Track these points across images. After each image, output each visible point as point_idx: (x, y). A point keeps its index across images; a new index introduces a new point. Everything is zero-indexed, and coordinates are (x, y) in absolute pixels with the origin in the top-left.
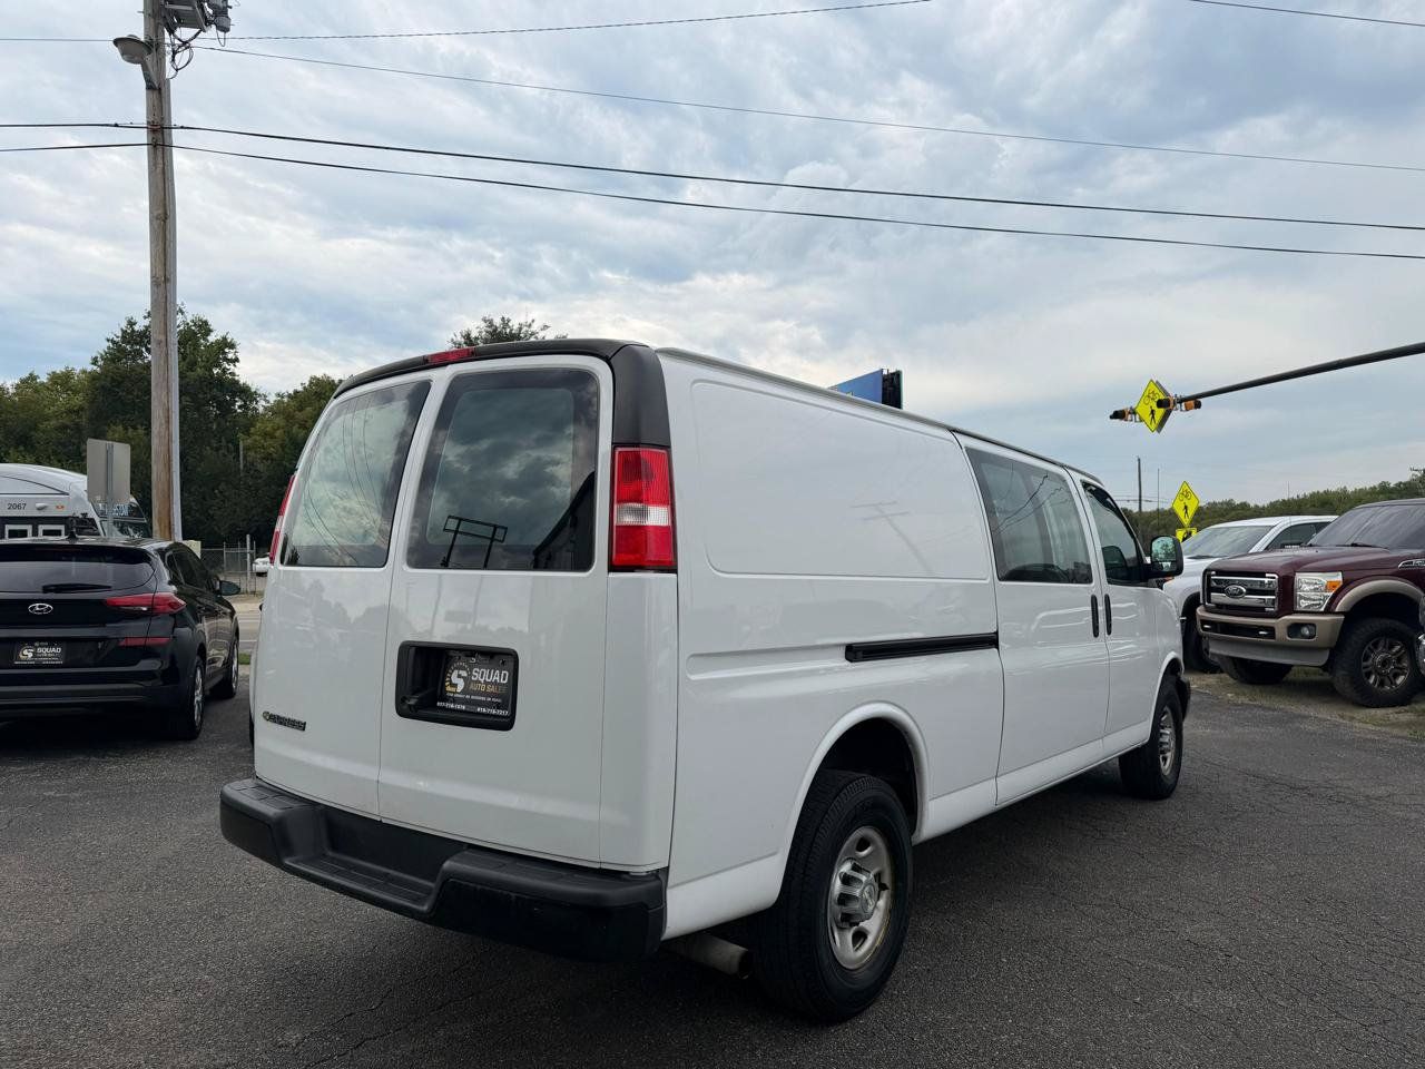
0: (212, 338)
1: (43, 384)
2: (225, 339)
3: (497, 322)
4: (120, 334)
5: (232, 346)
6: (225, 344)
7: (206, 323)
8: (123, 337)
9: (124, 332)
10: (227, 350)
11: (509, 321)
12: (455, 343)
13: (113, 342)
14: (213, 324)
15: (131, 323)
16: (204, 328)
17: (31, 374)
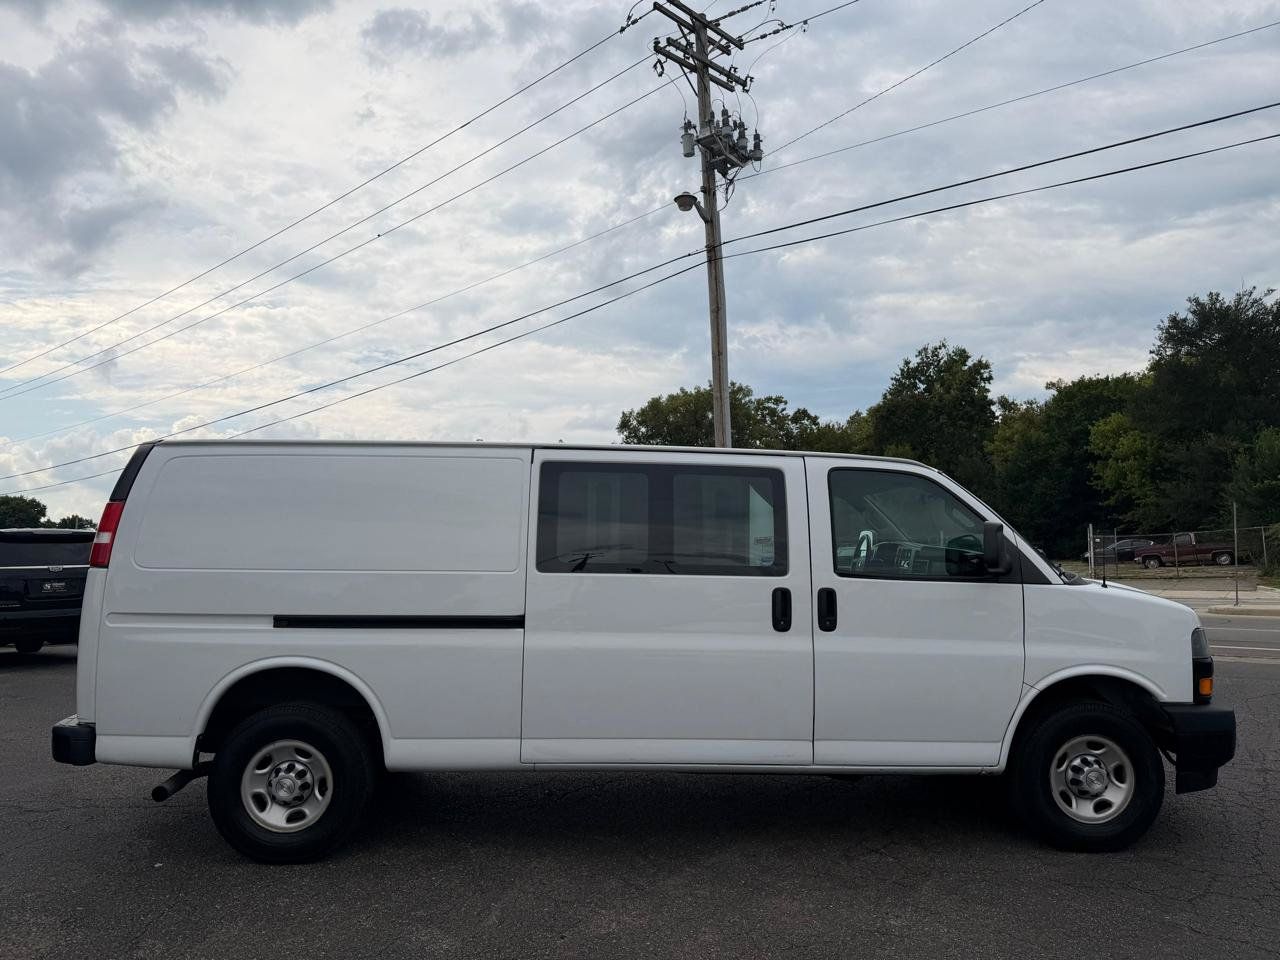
0: (970, 363)
1: (863, 418)
2: (980, 361)
3: (1204, 299)
4: (899, 372)
5: (987, 366)
6: (981, 365)
7: (964, 351)
8: (902, 374)
9: (902, 370)
10: (982, 371)
11: (1218, 295)
12: (1161, 329)
13: (895, 379)
14: (970, 352)
15: (907, 363)
16: (963, 355)
17: (857, 412)
